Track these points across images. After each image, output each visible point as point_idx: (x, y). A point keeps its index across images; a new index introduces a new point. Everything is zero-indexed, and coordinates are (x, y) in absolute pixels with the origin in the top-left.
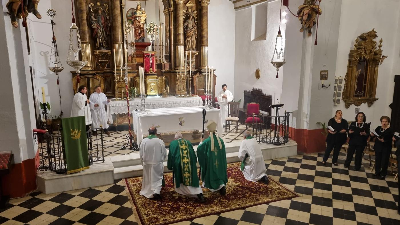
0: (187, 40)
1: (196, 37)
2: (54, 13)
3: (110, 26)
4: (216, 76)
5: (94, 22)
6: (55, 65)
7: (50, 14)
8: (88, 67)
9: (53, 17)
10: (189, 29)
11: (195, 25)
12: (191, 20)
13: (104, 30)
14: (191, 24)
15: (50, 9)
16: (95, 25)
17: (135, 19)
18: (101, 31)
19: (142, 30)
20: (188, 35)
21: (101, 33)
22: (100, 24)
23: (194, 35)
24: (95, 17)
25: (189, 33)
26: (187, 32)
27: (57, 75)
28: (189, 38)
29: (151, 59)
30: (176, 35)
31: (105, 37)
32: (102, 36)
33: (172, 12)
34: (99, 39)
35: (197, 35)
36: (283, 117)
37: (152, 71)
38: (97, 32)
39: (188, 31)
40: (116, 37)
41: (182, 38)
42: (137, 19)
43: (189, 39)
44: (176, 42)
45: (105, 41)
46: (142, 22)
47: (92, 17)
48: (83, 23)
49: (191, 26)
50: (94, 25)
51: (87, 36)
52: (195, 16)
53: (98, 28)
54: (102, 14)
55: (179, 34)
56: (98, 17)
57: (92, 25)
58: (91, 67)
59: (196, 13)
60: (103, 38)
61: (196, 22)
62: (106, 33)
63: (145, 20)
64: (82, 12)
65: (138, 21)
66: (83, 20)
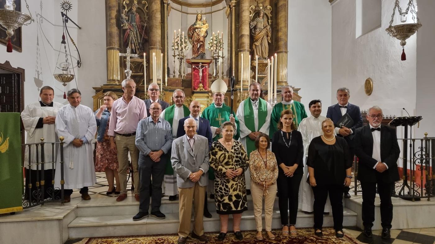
0: (256, 45)
1: (270, 42)
2: (70, 6)
3: (146, 26)
4: (301, 98)
5: (125, 21)
6: (63, 72)
7: (65, 8)
8: (114, 80)
9: (67, 11)
10: (258, 30)
11: (267, 24)
12: (261, 18)
13: (138, 32)
14: (262, 22)
15: (65, 2)
16: (126, 26)
17: (194, 32)
18: (134, 34)
19: (202, 45)
20: (257, 37)
21: (134, 36)
22: (133, 25)
23: (265, 37)
24: (127, 15)
25: (258, 35)
26: (255, 34)
27: (65, 85)
28: (257, 42)
29: (201, 70)
30: (239, 37)
31: (139, 41)
32: (136, 41)
33: (234, 7)
34: (131, 44)
35: (271, 39)
36: (422, 140)
37: (202, 88)
38: (129, 35)
39: (257, 33)
40: (152, 40)
41: (246, 41)
42: (196, 32)
43: (258, 44)
44: (239, 48)
45: (139, 46)
46: (202, 34)
47: (123, 15)
48: (111, 22)
49: (261, 25)
50: (124, 24)
51: (116, 39)
52: (268, 13)
53: (130, 29)
54: (136, 11)
55: (242, 36)
56: (131, 16)
57: (122, 25)
58: (118, 81)
59: (270, 9)
60: (136, 42)
61: (270, 21)
62: (141, 35)
63: (207, 32)
64: (110, 9)
65: (197, 34)
66: (112, 18)
